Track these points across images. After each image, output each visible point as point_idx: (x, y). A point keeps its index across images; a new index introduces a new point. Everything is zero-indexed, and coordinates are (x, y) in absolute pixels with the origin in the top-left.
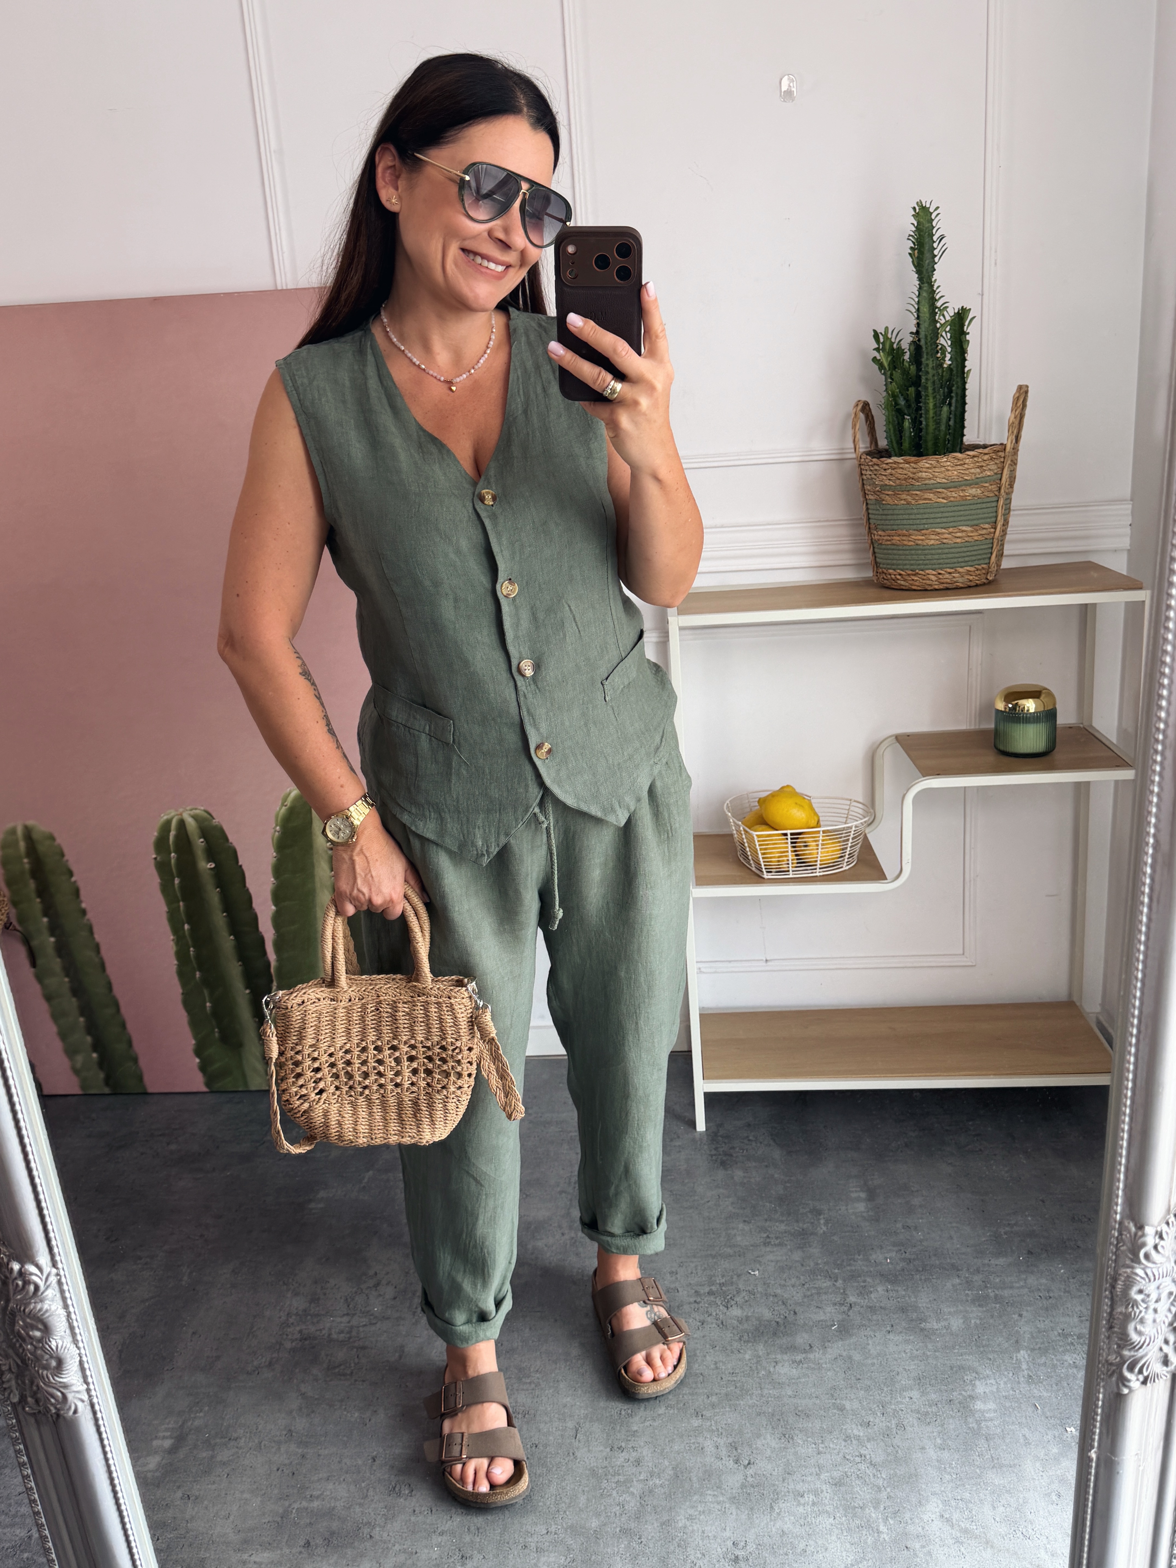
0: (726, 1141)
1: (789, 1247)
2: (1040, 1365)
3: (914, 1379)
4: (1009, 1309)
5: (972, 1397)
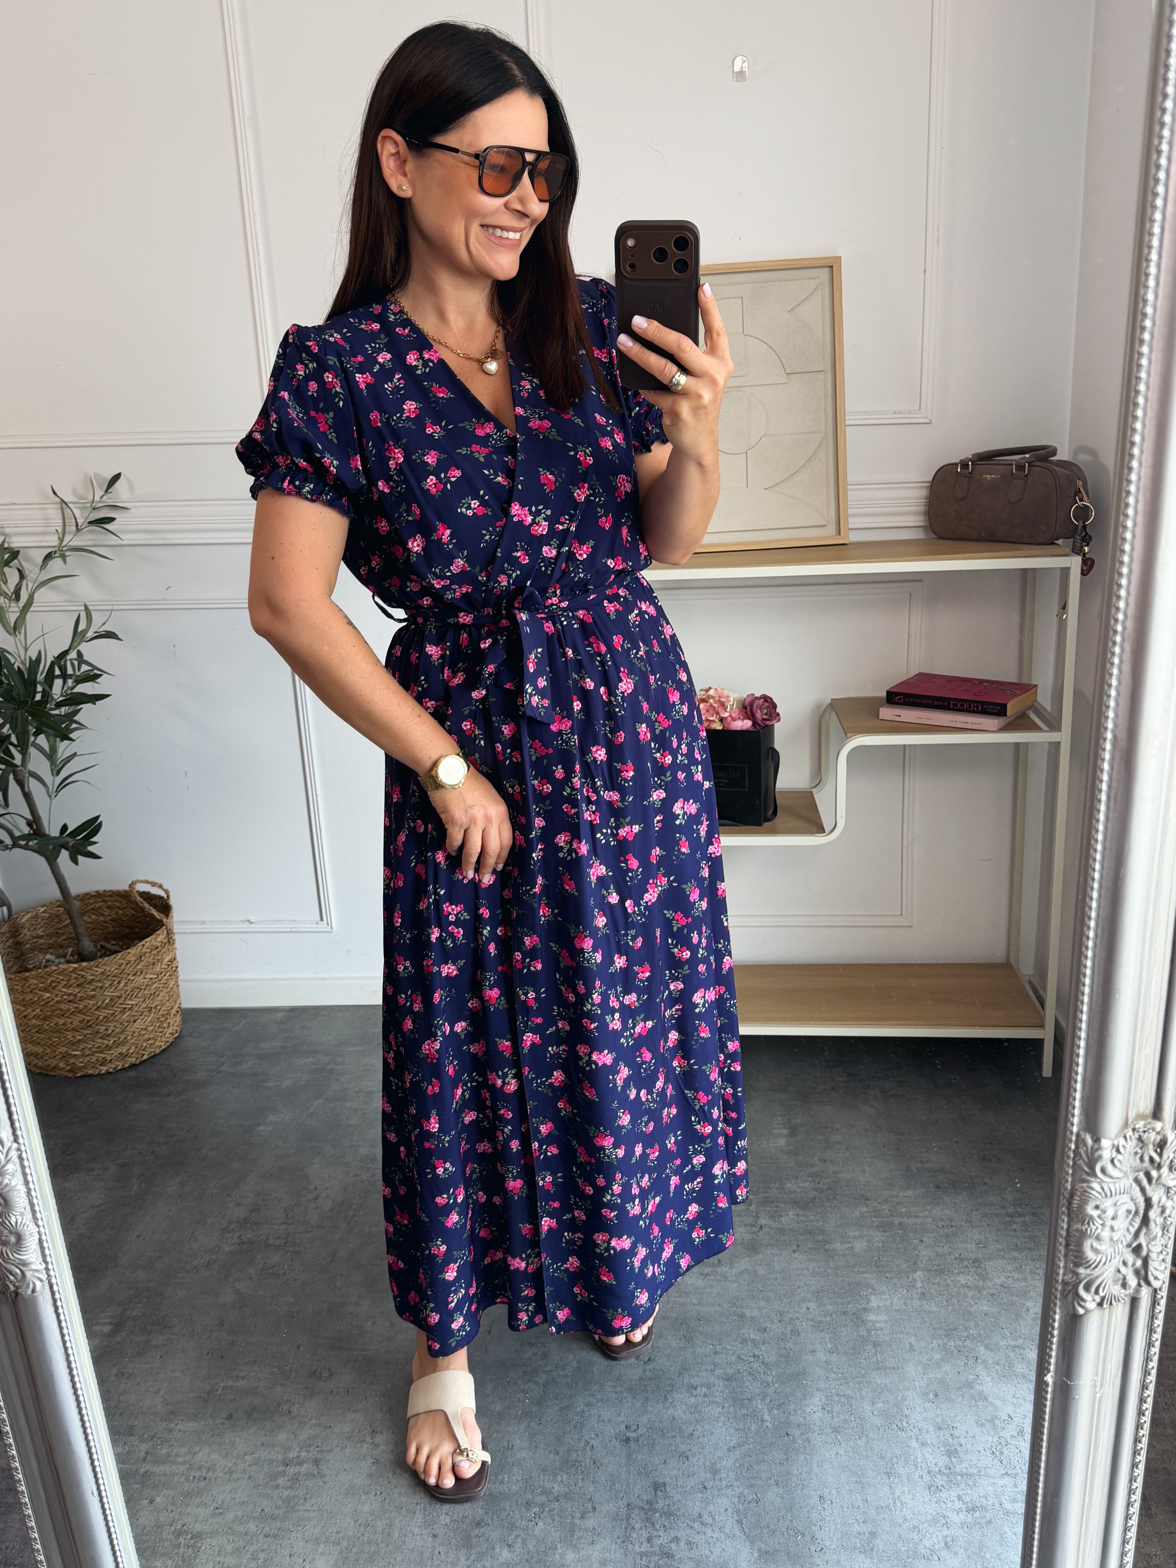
2: (934, 1284)
3: (813, 1292)
4: (911, 1235)
5: (865, 1310)
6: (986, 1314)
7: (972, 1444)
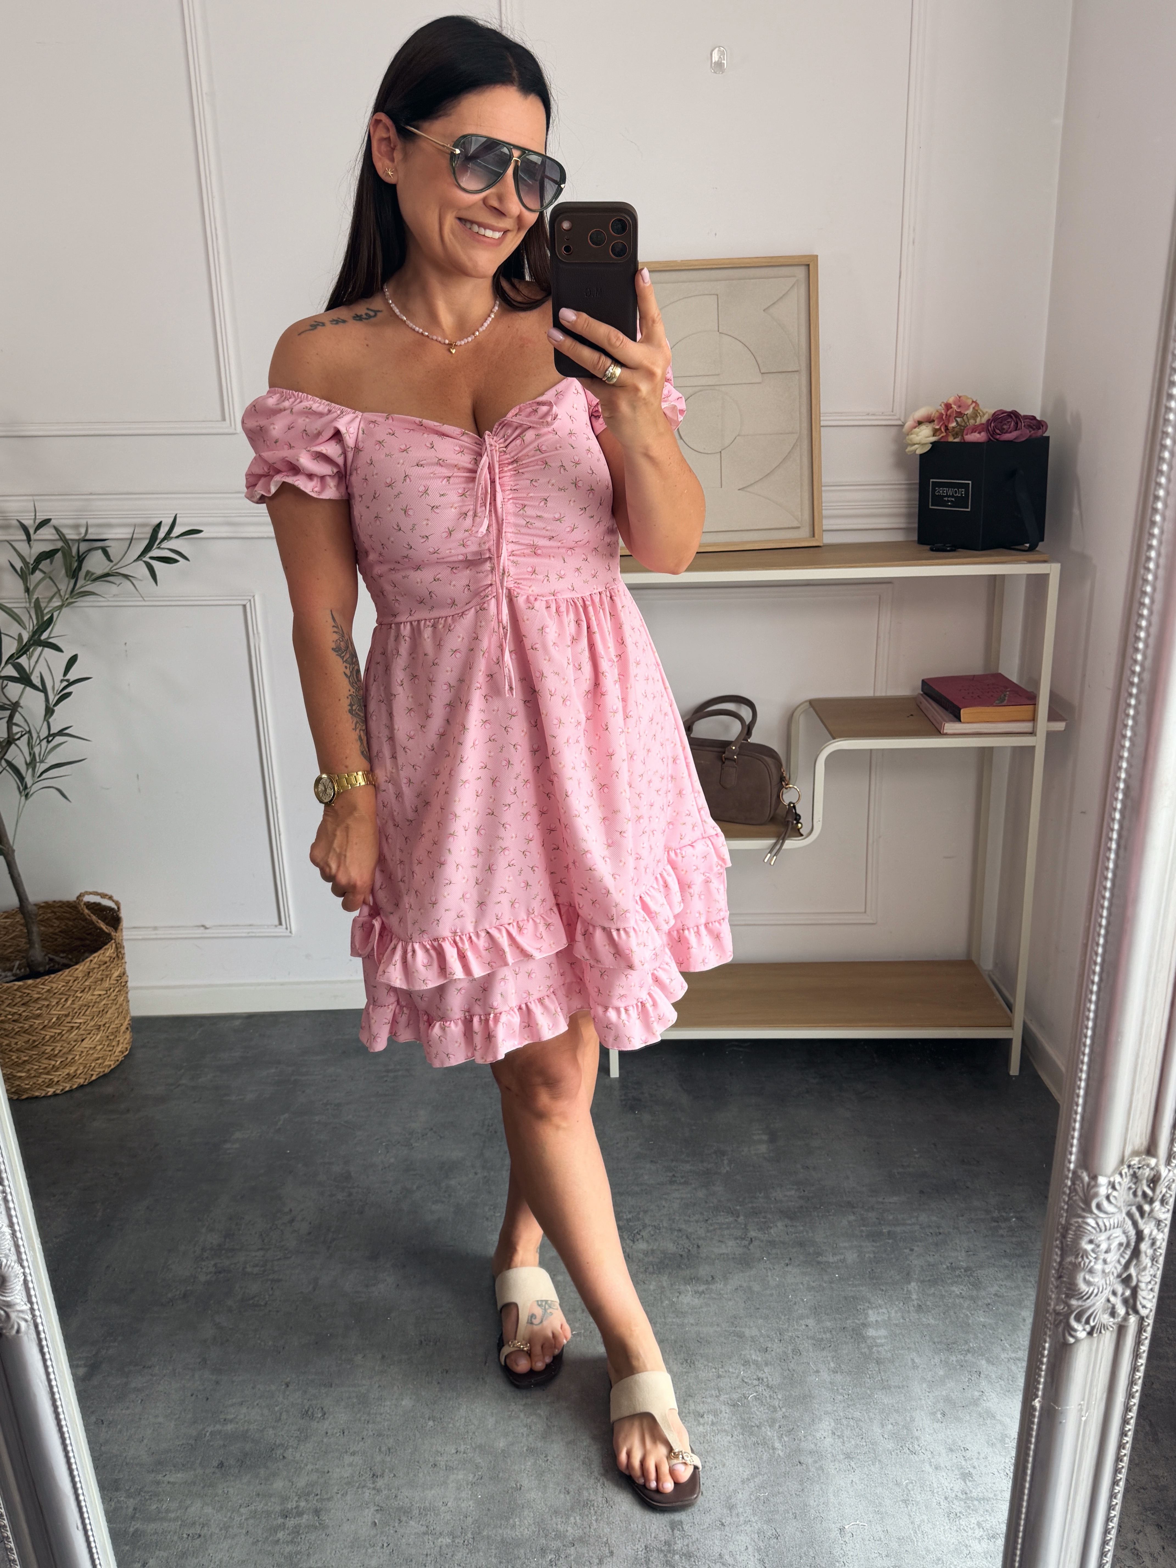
0: (636, 1087)
1: (693, 1186)
2: (929, 1295)
3: (810, 1309)
4: (901, 1244)
5: (864, 1325)
6: (984, 1326)
7: (986, 1466)
